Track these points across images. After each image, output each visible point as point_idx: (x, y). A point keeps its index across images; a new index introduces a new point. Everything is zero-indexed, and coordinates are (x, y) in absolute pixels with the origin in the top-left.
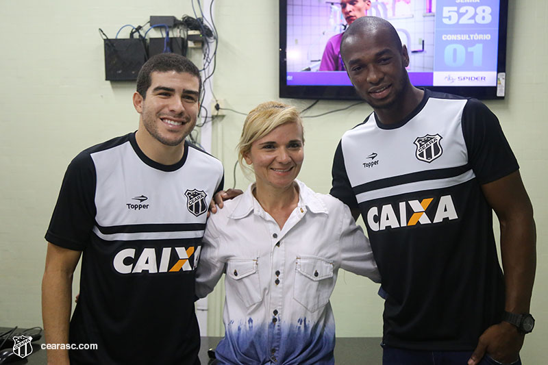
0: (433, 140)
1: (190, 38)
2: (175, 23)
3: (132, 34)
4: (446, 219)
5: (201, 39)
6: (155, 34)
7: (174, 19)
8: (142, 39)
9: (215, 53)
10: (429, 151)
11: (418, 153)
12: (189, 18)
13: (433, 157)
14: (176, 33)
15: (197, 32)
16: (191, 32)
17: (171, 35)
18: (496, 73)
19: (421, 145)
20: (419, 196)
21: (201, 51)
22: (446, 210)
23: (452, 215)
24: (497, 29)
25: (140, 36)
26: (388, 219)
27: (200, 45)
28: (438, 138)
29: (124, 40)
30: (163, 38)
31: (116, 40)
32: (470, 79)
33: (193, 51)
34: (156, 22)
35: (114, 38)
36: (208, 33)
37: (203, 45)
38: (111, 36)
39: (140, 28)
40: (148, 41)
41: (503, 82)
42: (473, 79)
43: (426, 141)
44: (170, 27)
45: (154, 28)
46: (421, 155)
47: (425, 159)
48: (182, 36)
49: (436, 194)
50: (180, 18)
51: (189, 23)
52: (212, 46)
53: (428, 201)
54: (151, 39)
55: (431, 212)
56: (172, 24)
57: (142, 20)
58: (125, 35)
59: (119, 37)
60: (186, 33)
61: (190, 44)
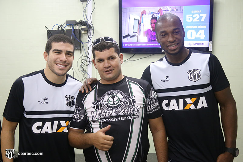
0: (196, 71)
1: (82, 29)
2: (76, 23)
3: (58, 28)
4: (203, 107)
5: (87, 29)
6: (68, 28)
7: (75, 21)
8: (63, 30)
9: (93, 35)
10: (195, 76)
11: (190, 77)
12: (82, 21)
13: (197, 79)
14: (76, 27)
15: (85, 27)
16: (83, 27)
17: (74, 28)
18: (208, 41)
19: (191, 74)
20: (190, 96)
21: (87, 34)
22: (202, 103)
23: (205, 105)
24: (209, 23)
25: (62, 29)
26: (173, 106)
27: (86, 32)
28: (199, 71)
29: (55, 30)
30: (71, 30)
31: (52, 31)
32: (198, 44)
33: (83, 34)
34: (68, 23)
35: (51, 30)
36: (90, 27)
37: (88, 32)
38: (50, 29)
39: (62, 25)
40: (65, 31)
41: (211, 45)
42: (199, 44)
43: (193, 72)
44: (74, 25)
45: (67, 25)
46: (191, 78)
47: (193, 80)
48: (79, 29)
49: (198, 96)
50: (78, 21)
51: (82, 23)
52: (92, 32)
53: (194, 99)
54: (66, 30)
55: (196, 104)
56: (75, 24)
57: (63, 22)
58: (56, 28)
59: (53, 30)
60: (80, 27)
61: (83, 32)
